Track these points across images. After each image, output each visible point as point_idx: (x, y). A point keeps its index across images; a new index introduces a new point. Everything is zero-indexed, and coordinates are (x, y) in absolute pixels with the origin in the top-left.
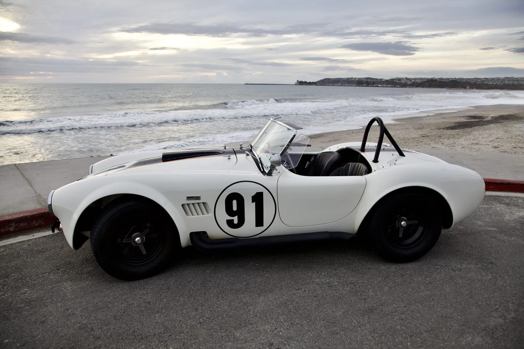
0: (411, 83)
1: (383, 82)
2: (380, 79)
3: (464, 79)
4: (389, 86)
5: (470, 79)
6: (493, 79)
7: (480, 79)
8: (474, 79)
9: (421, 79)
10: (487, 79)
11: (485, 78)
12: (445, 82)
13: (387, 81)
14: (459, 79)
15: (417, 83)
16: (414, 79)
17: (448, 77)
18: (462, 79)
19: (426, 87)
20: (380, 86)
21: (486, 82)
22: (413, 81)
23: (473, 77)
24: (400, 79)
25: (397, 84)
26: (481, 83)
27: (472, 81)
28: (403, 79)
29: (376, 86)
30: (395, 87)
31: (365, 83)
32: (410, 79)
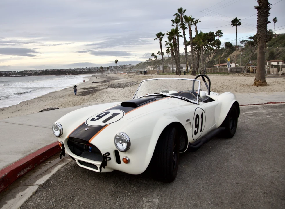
0: (34, 73)
1: (16, 73)
2: (14, 72)
3: (64, 69)
4: (21, 76)
5: (67, 69)
6: (78, 69)
7: (72, 69)
8: (69, 69)
9: (39, 70)
10: (76, 69)
11: (75, 69)
12: (54, 72)
13: (19, 72)
14: (61, 69)
15: (38, 73)
16: (36, 71)
17: (55, 69)
18: (63, 69)
19: (44, 75)
20: (14, 76)
21: (76, 71)
22: (35, 72)
23: (68, 68)
24: (27, 71)
25: (26, 74)
26: (73, 71)
27: (69, 70)
28: (29, 71)
29: (12, 76)
30: (24, 76)
31: (4, 75)
32: (33, 70)
